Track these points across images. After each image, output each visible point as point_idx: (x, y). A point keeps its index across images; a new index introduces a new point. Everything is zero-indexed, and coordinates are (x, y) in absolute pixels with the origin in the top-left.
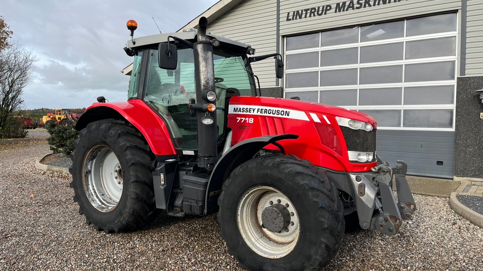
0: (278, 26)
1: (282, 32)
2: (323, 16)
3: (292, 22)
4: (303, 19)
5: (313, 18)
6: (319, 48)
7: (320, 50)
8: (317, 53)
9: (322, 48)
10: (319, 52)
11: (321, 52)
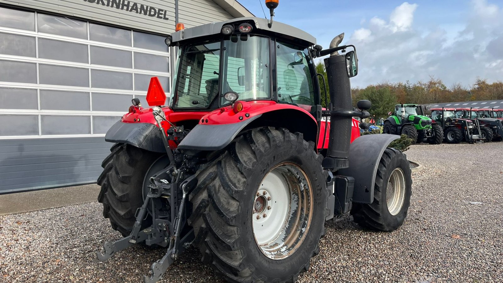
6: (36, 33)
7: (37, 36)
8: (32, 38)
9: (39, 33)
10: (35, 37)
11: (39, 38)
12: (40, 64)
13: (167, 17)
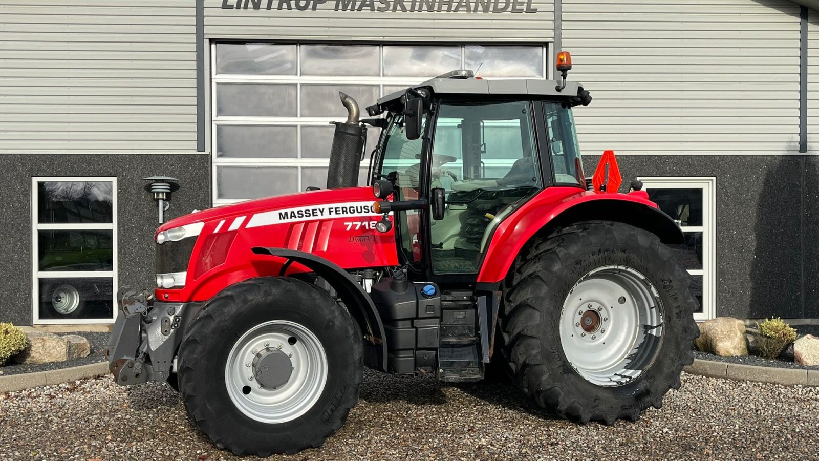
0: (200, 16)
1: (210, 31)
2: (308, 12)
3: (234, 12)
4: (263, 12)
5: (285, 12)
6: (298, 78)
7: (299, 82)
8: (292, 87)
9: (303, 78)
10: (296, 85)
11: (302, 85)
12: (302, 126)
13: (533, 6)
